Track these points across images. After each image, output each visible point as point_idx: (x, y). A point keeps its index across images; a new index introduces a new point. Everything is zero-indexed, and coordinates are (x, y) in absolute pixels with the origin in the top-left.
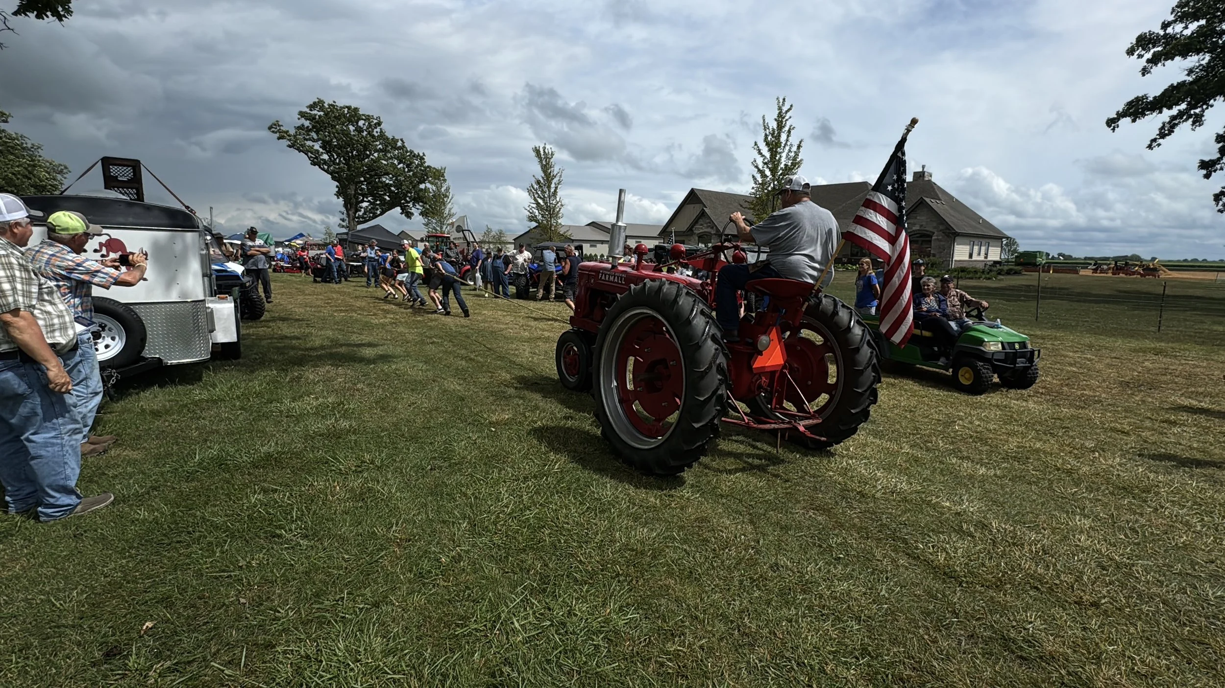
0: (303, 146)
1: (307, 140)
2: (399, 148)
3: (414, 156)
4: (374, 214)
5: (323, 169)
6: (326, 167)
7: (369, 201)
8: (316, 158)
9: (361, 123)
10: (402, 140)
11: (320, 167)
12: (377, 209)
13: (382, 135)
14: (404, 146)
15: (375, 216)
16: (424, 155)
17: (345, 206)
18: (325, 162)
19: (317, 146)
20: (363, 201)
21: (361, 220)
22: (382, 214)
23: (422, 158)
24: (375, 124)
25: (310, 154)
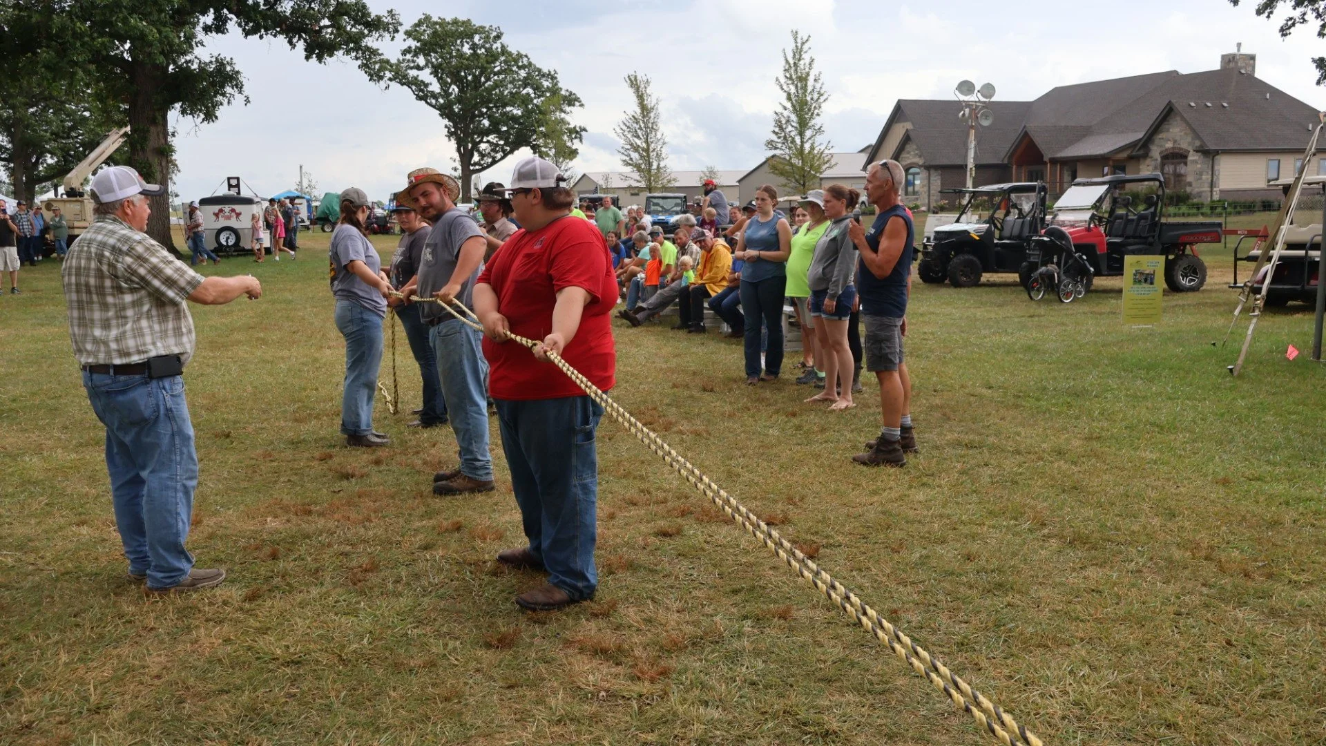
0: (405, 76)
1: (412, 68)
2: (523, 67)
3: (543, 76)
4: (494, 158)
5: (430, 105)
6: (434, 101)
7: (488, 142)
8: (422, 91)
9: (476, 38)
10: (526, 56)
11: (427, 102)
12: (497, 152)
13: (504, 51)
14: (530, 64)
15: (494, 162)
16: (556, 73)
17: (459, 150)
18: (434, 96)
19: (426, 76)
20: (481, 141)
21: (477, 167)
22: (502, 158)
23: (553, 78)
24: (495, 37)
25: (414, 87)
